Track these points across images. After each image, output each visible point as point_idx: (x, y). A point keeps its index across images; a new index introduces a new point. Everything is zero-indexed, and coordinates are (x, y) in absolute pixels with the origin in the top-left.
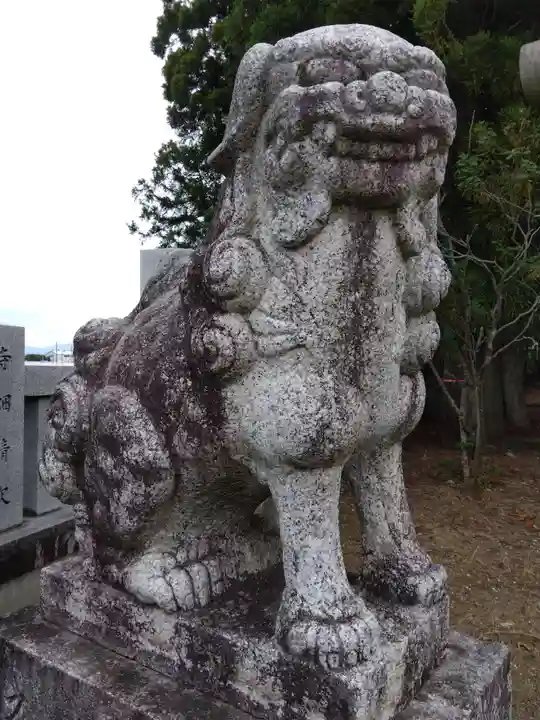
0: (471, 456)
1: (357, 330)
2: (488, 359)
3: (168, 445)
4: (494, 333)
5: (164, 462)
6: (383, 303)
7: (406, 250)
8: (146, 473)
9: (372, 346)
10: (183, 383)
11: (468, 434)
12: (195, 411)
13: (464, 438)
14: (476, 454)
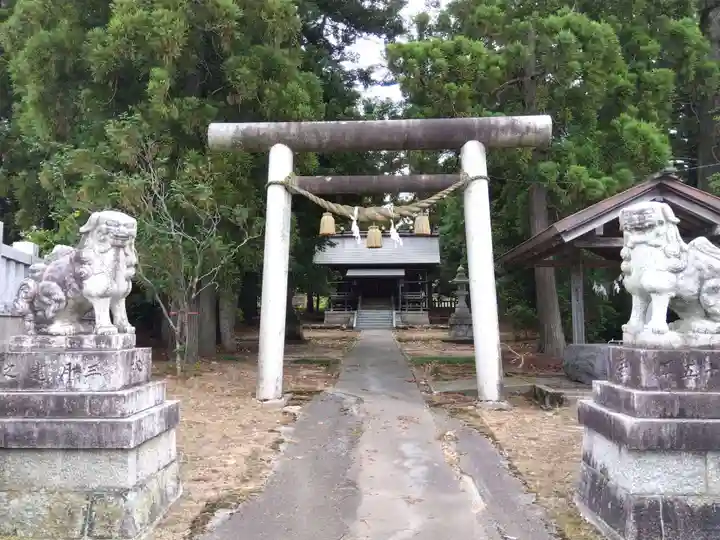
0: (182, 358)
1: (116, 269)
2: (194, 295)
3: (66, 295)
4: (196, 280)
5: (64, 298)
6: (121, 265)
7: (126, 255)
8: (59, 301)
9: (118, 273)
10: (72, 280)
11: (181, 344)
12: (75, 286)
13: (178, 346)
14: (185, 356)
